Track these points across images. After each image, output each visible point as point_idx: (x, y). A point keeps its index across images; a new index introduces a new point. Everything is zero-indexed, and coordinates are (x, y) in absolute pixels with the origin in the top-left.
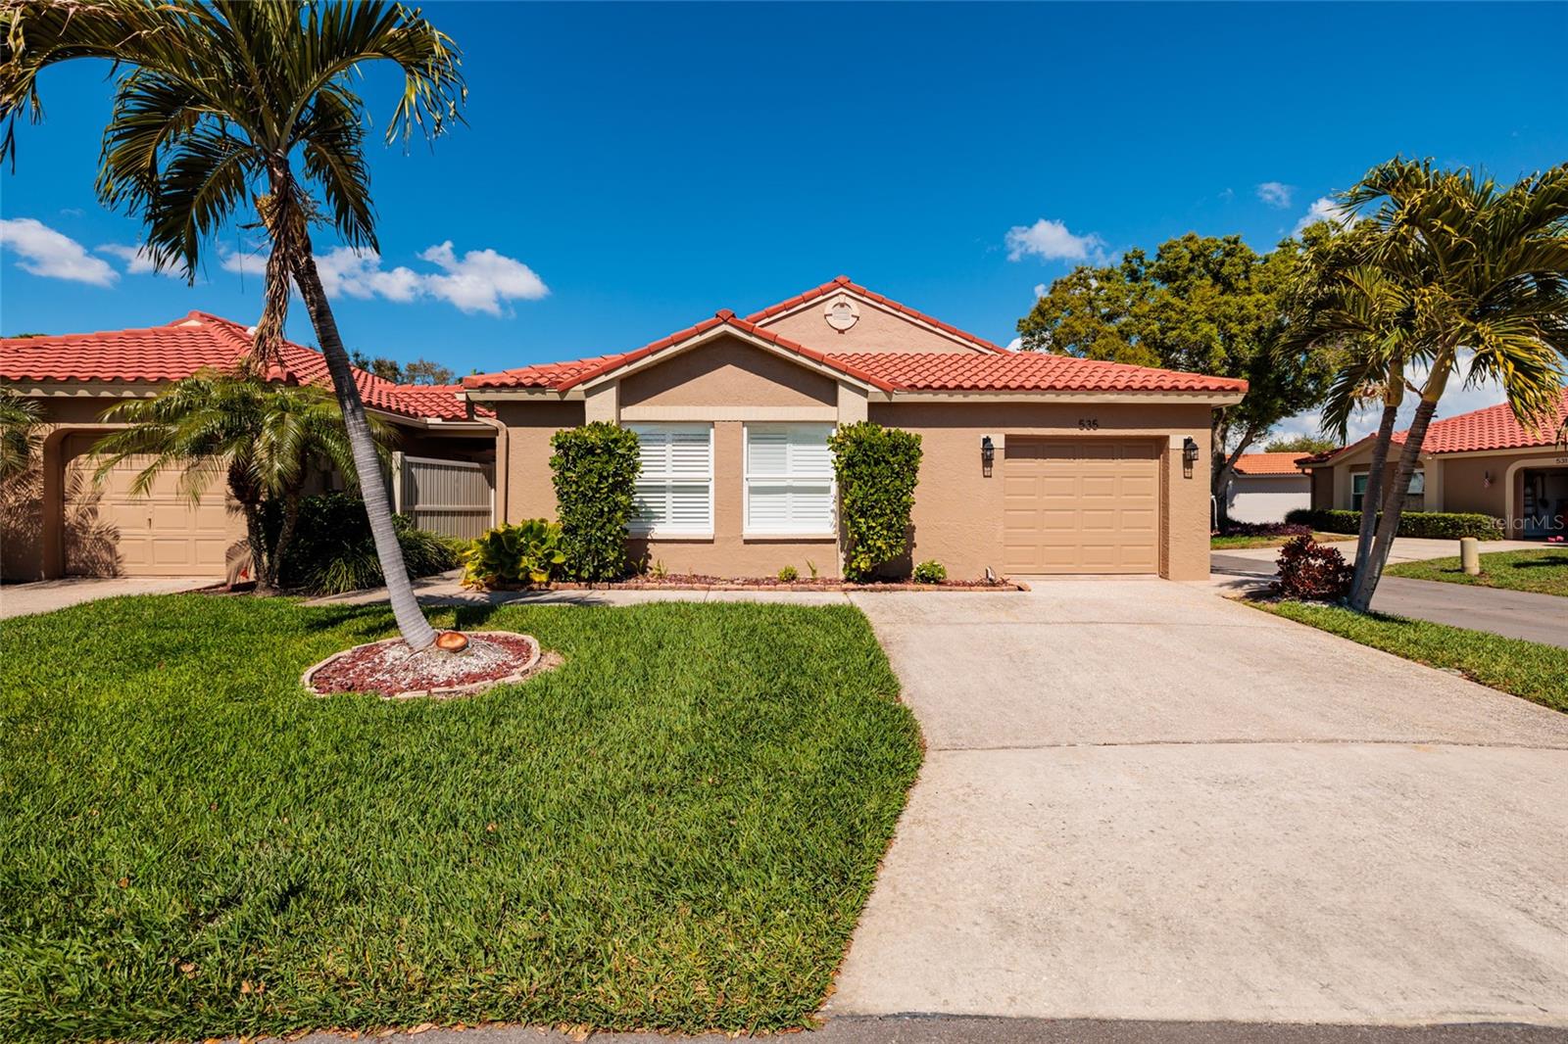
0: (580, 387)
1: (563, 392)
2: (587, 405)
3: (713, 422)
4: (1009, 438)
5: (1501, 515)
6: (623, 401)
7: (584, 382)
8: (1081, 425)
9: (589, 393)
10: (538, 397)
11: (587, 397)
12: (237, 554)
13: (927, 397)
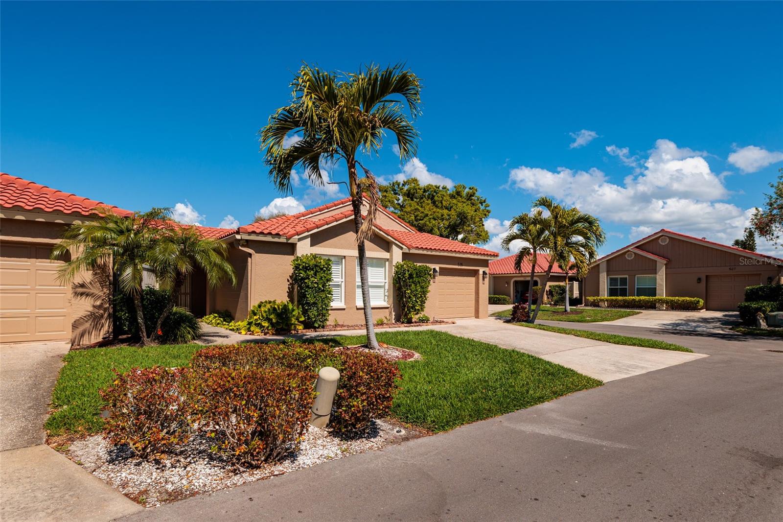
0: (297, 237)
1: (288, 239)
2: (298, 246)
3: (345, 257)
4: (440, 268)
5: (510, 296)
6: (313, 244)
7: (298, 235)
8: (458, 265)
9: (300, 240)
10: (276, 240)
11: (298, 241)
12: (82, 324)
13: (421, 252)
